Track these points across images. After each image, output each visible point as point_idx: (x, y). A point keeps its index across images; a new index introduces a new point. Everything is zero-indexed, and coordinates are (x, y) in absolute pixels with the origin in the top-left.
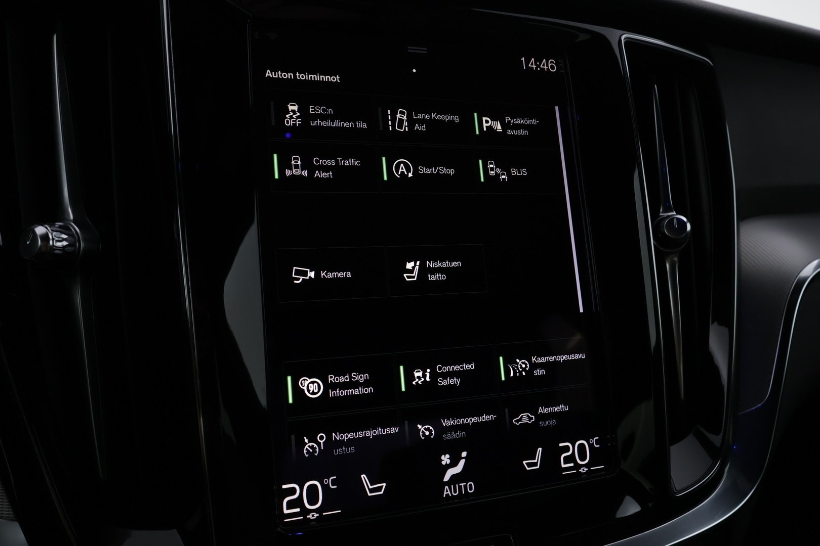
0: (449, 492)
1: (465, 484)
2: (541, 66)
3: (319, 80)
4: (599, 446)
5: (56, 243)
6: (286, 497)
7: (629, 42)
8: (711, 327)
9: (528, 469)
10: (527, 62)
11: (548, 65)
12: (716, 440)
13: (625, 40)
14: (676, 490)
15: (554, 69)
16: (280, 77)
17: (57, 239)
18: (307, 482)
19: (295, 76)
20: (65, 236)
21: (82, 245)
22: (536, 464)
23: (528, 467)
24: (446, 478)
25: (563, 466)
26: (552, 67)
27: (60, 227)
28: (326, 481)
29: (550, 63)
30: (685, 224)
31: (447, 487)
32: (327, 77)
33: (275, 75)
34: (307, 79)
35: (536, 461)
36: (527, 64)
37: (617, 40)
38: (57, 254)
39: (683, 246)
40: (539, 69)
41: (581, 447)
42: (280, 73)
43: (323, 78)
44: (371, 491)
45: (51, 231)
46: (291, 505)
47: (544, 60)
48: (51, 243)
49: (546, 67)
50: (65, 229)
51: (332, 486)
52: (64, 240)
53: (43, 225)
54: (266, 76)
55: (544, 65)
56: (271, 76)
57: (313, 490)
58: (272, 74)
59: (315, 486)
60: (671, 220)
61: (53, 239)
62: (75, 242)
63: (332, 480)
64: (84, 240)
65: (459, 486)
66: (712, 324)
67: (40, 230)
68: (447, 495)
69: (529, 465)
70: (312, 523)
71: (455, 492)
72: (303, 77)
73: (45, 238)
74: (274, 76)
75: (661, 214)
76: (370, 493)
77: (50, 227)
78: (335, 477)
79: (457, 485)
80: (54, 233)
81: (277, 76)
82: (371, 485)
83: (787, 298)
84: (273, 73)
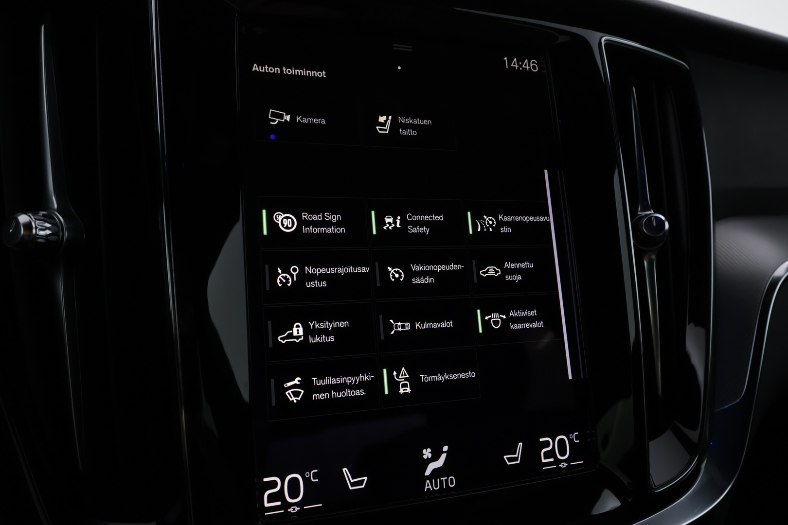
0: (430, 487)
1: (446, 478)
2: (523, 66)
3: (305, 75)
4: (578, 441)
5: (39, 231)
6: (267, 490)
7: (609, 44)
8: (688, 327)
9: (509, 463)
10: (510, 62)
11: (530, 65)
12: (694, 435)
13: (605, 42)
14: (655, 486)
15: (535, 69)
16: (267, 71)
17: (40, 227)
18: (288, 475)
19: (281, 71)
20: (48, 225)
21: (66, 234)
22: (516, 459)
23: (509, 462)
24: (428, 473)
25: (544, 461)
26: (534, 67)
27: (44, 216)
28: (307, 475)
29: (532, 63)
30: (663, 222)
31: (428, 481)
32: (313, 72)
33: (262, 69)
34: (293, 74)
35: (516, 456)
36: (509, 64)
37: (598, 42)
38: (40, 243)
39: (661, 245)
40: (521, 69)
41: (562, 442)
42: (266, 67)
43: (309, 73)
44: (353, 484)
45: (34, 220)
46: (271, 498)
47: (526, 60)
48: (34, 231)
49: (528, 67)
50: (49, 218)
51: (314, 479)
52: (47, 228)
53: (26, 214)
54: (253, 70)
55: (526, 65)
56: (258, 70)
57: (294, 483)
58: (259, 69)
59: (297, 479)
60: (650, 218)
61: (36, 228)
62: (59, 232)
63: (313, 473)
64: (68, 229)
65: (440, 480)
66: (689, 324)
67: (23, 218)
68: (429, 489)
69: (510, 460)
70: (293, 517)
71: (436, 486)
72: (289, 71)
73: (28, 226)
74: (261, 71)
75: (639, 213)
76: (351, 487)
77: (33, 216)
78: (316, 471)
79: (438, 479)
80: (37, 222)
81: (263, 71)
82: (353, 479)
83: (762, 297)
84: (260, 67)
